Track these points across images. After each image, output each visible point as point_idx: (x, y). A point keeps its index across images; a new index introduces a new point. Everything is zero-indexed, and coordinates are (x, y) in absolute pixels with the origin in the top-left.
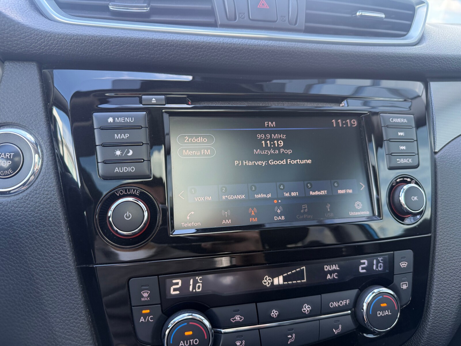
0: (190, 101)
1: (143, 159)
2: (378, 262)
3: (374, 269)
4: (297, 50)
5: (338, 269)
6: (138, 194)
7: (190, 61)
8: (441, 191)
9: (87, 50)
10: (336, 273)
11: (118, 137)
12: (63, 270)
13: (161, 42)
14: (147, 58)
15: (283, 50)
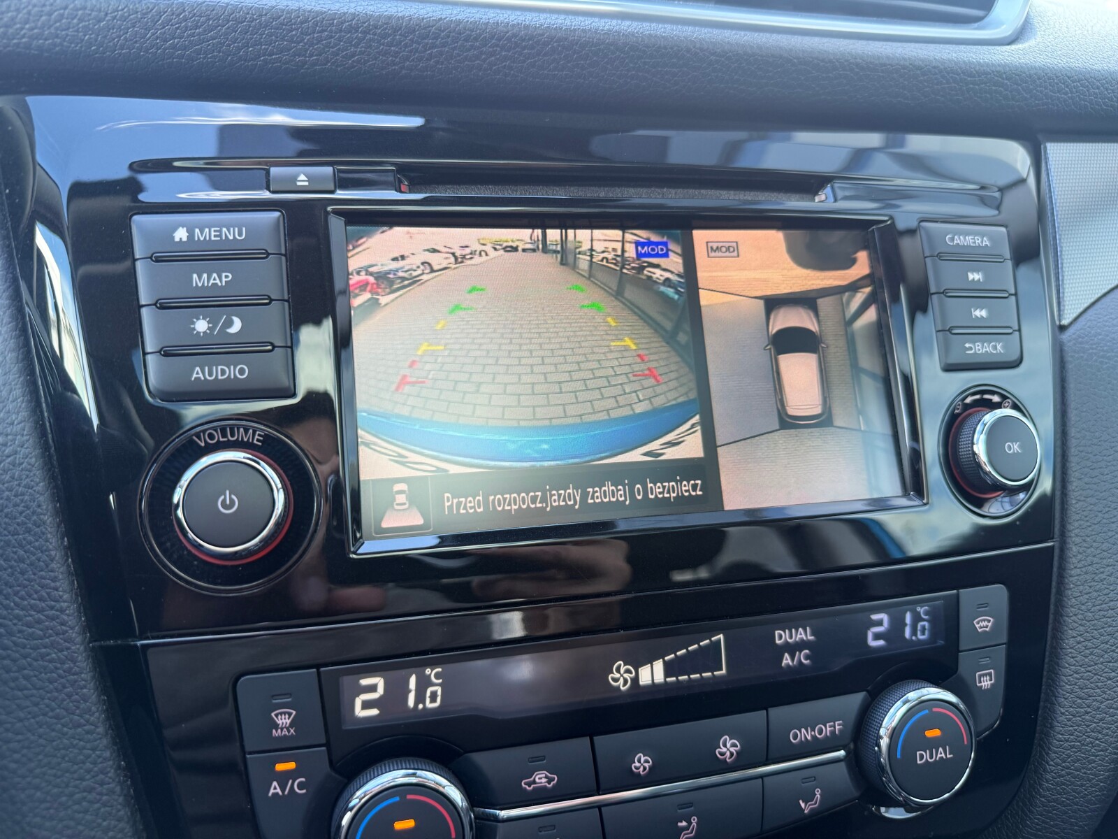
0: (406, 183)
1: (272, 344)
2: (917, 618)
3: (905, 638)
4: (698, 45)
5: (811, 638)
6: (258, 440)
7: (404, 72)
8: (1076, 428)
9: (114, 39)
10: (807, 651)
11: (200, 281)
12: (48, 654)
13: (323, 19)
14: (285, 64)
15: (660, 45)
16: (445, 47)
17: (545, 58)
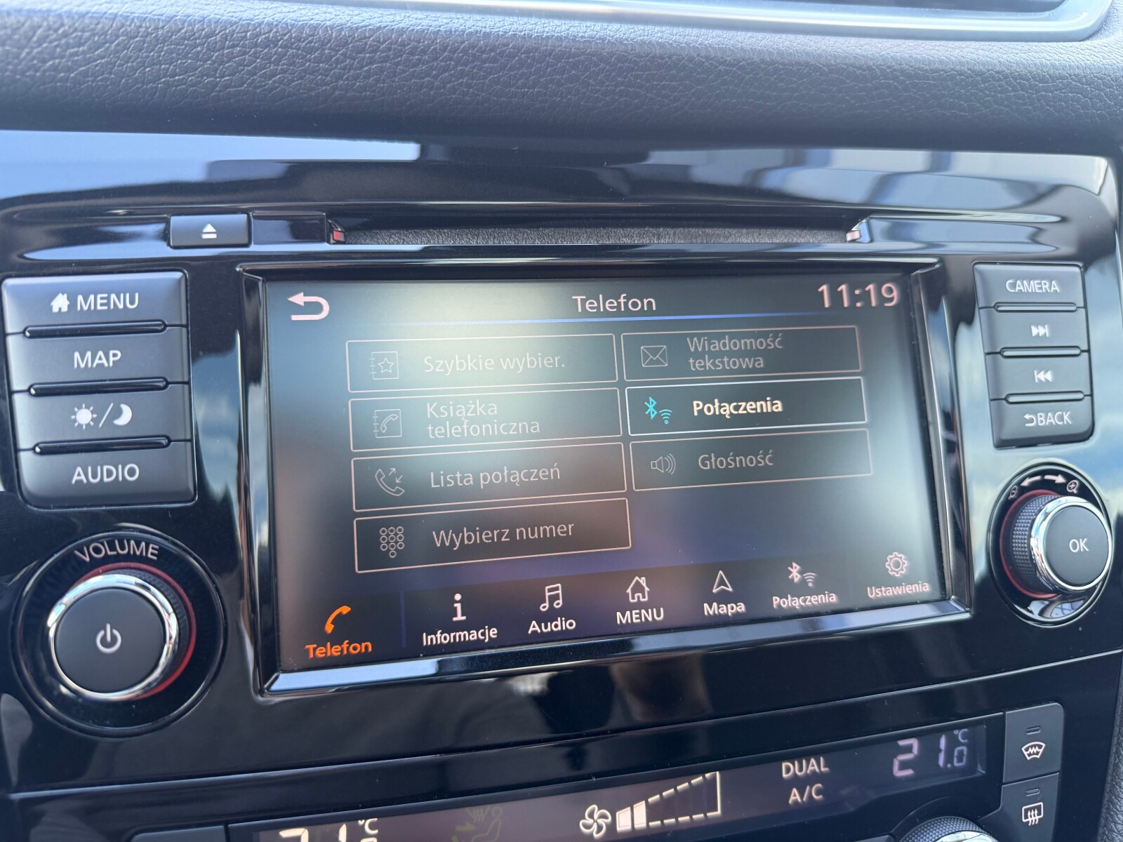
7: (336, 93)
13: (234, 31)
14: (191, 86)
16: (386, 61)
17: (512, 73)
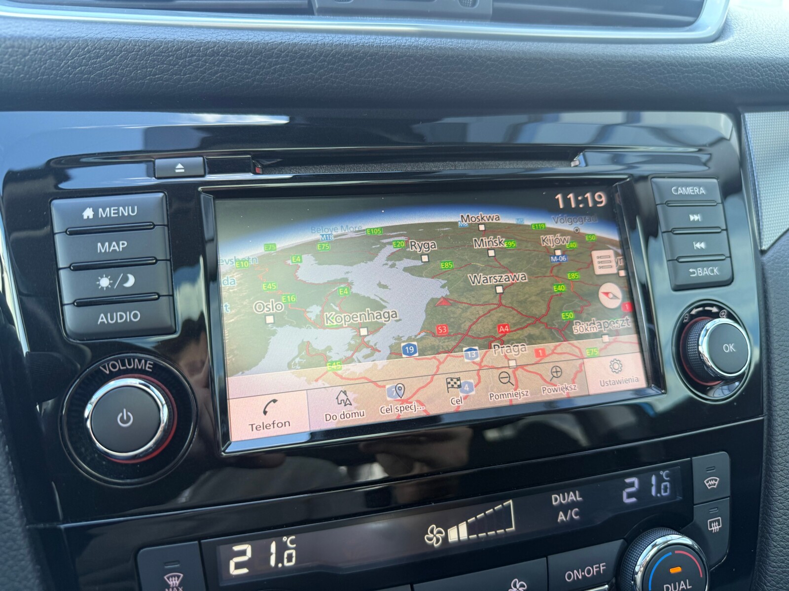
0: (260, 166)
1: (158, 294)
2: (660, 480)
3: (652, 496)
4: (478, 54)
5: (579, 499)
6: (149, 368)
7: (255, 83)
9: (36, 68)
10: (577, 509)
11: (103, 248)
13: (193, 47)
14: (165, 81)
15: (448, 55)
16: (286, 63)
17: (362, 69)
